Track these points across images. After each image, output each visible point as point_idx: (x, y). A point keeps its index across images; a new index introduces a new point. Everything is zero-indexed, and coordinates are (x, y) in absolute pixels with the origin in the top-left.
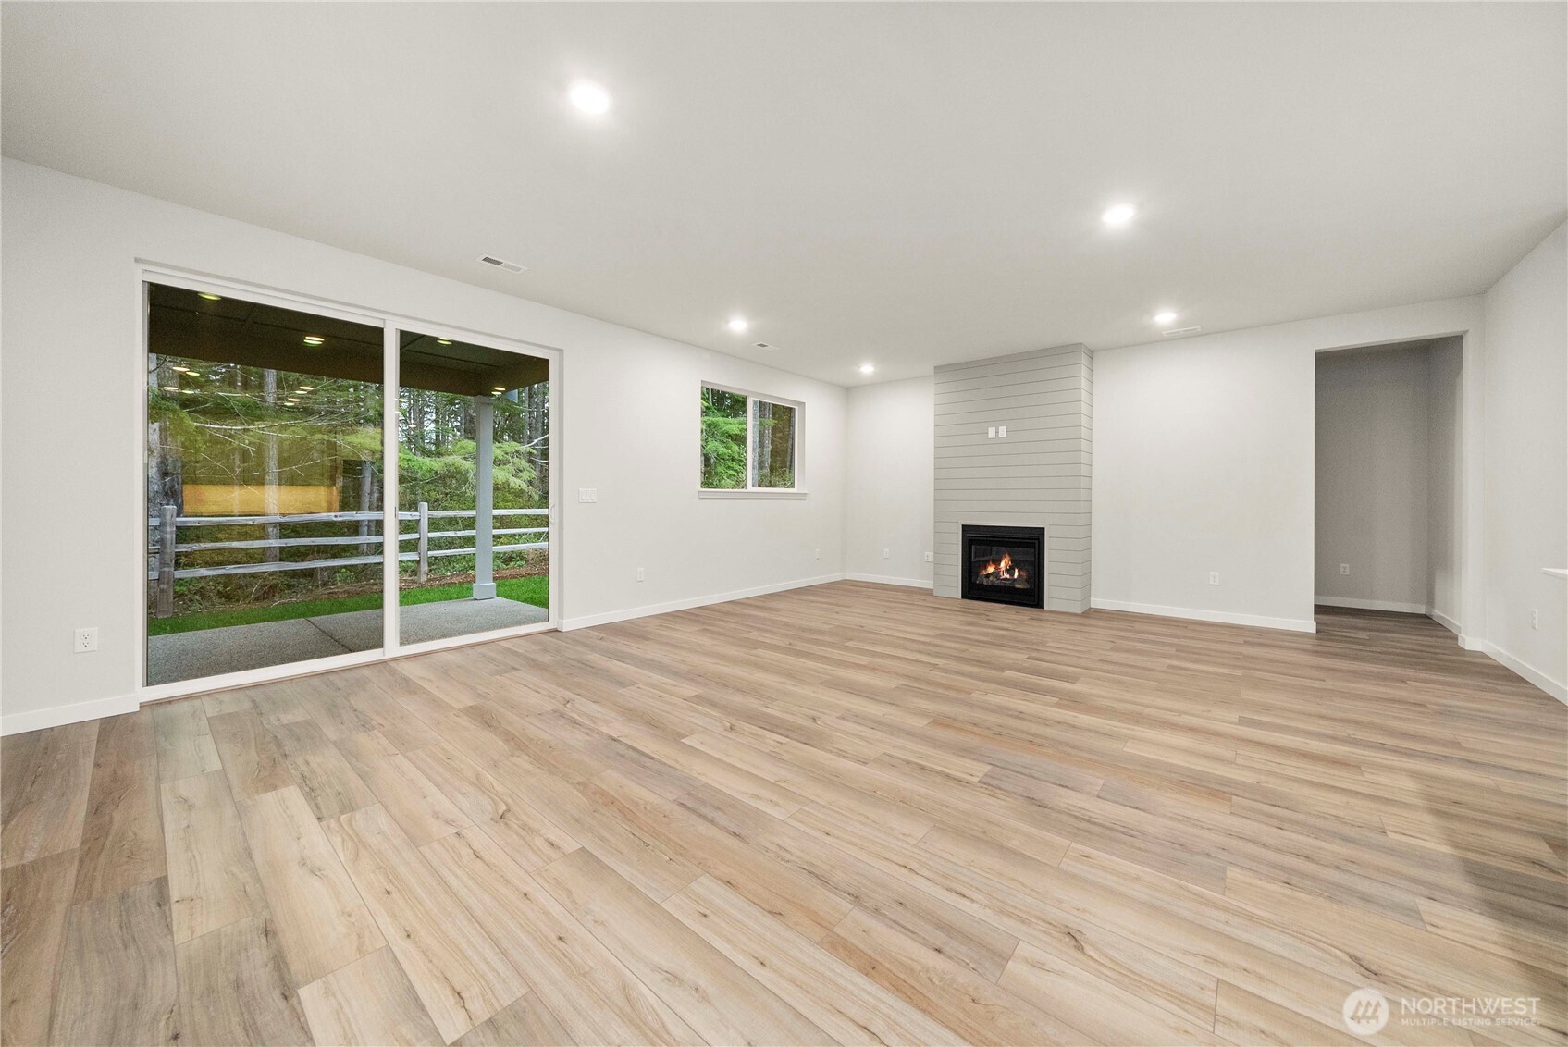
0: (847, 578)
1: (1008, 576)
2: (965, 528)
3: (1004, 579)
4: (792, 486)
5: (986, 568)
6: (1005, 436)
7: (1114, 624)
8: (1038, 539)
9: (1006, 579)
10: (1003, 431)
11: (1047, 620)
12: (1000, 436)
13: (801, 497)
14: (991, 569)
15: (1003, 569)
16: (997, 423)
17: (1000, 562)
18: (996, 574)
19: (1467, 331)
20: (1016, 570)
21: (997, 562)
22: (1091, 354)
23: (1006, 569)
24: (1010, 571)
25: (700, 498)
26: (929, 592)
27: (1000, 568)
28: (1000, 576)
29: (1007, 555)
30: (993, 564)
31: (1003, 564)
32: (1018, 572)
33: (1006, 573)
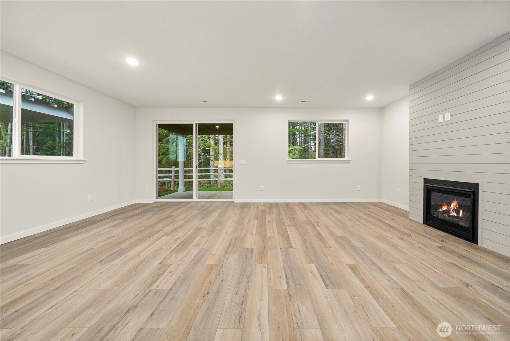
1: (455, 214)
2: (426, 181)
3: (452, 216)
4: (344, 157)
5: (442, 208)
6: (449, 119)
9: (454, 216)
10: (448, 116)
12: (446, 120)
13: (348, 162)
14: (445, 208)
15: (453, 209)
16: (443, 112)
17: (451, 204)
18: (447, 212)
20: (461, 211)
21: (449, 205)
24: (457, 211)
25: (288, 163)
26: (404, 214)
27: (450, 208)
28: (450, 213)
29: (455, 200)
30: (447, 205)
31: (452, 206)
32: (463, 212)
33: (454, 212)
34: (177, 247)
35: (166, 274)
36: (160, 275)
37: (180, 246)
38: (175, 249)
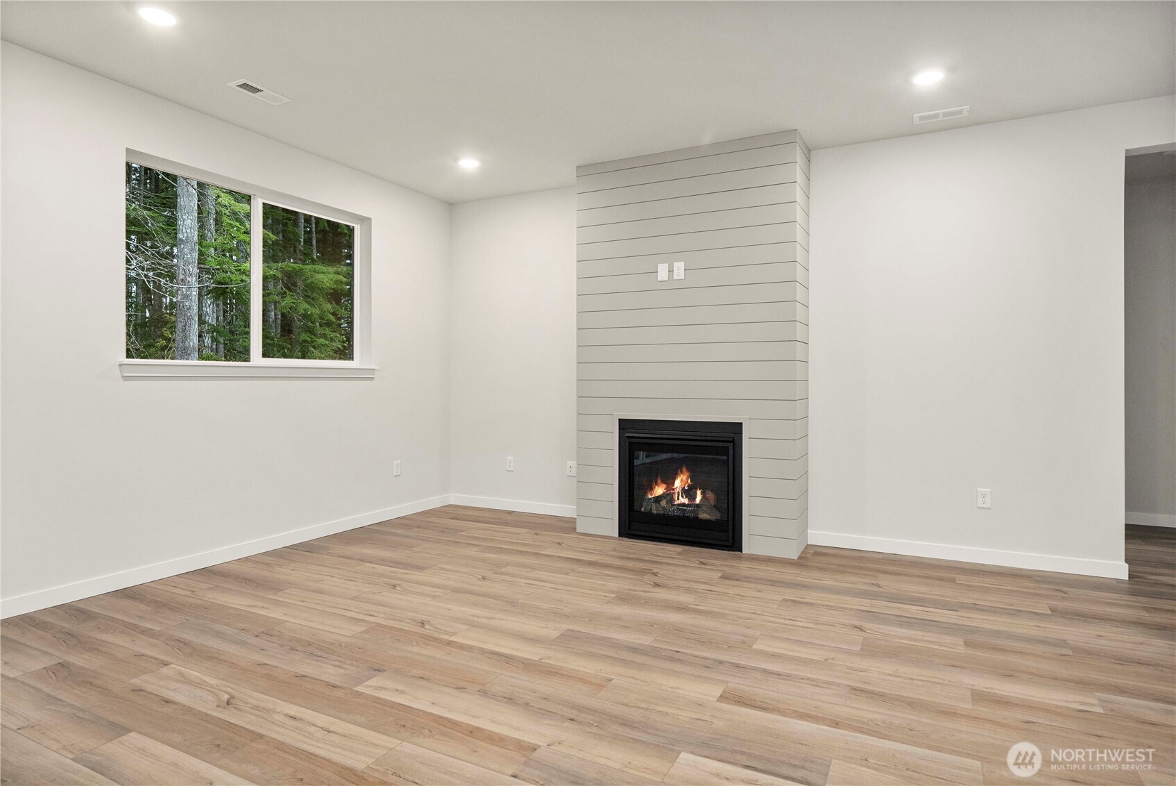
0: (452, 502)
1: (686, 501)
2: (624, 424)
3: (679, 505)
4: (349, 356)
5: (651, 489)
6: (682, 277)
7: (850, 581)
8: (733, 442)
9: (683, 505)
10: (679, 268)
11: (748, 579)
12: (675, 277)
13: (366, 375)
14: (659, 490)
15: (679, 490)
16: (669, 256)
17: (674, 479)
18: (666, 498)
20: (699, 492)
21: (669, 482)
22: (808, 152)
23: (683, 489)
24: (689, 493)
25: (126, 378)
27: (673, 489)
28: (675, 501)
29: (684, 469)
30: (663, 482)
31: (678, 483)
32: (702, 493)
33: (682, 497)
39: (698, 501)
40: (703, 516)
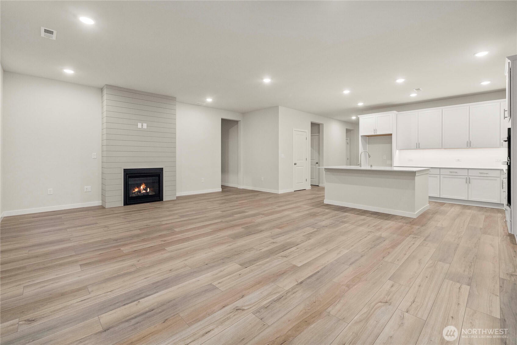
1: (145, 191)
2: (125, 170)
6: (146, 128)
8: (160, 173)
9: (144, 192)
10: (145, 126)
14: (136, 190)
16: (142, 122)
17: (140, 186)
19: (240, 121)
20: (148, 189)
23: (144, 189)
24: (146, 189)
28: (141, 192)
29: (143, 184)
30: (137, 187)
31: (142, 187)
34: (292, 248)
35: (308, 233)
36: (311, 233)
37: (288, 247)
38: (295, 246)
39: (148, 191)
40: (151, 194)
